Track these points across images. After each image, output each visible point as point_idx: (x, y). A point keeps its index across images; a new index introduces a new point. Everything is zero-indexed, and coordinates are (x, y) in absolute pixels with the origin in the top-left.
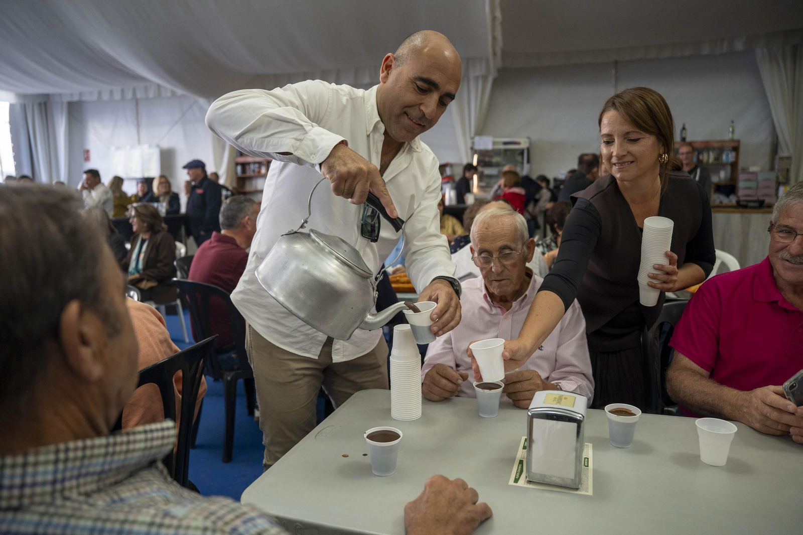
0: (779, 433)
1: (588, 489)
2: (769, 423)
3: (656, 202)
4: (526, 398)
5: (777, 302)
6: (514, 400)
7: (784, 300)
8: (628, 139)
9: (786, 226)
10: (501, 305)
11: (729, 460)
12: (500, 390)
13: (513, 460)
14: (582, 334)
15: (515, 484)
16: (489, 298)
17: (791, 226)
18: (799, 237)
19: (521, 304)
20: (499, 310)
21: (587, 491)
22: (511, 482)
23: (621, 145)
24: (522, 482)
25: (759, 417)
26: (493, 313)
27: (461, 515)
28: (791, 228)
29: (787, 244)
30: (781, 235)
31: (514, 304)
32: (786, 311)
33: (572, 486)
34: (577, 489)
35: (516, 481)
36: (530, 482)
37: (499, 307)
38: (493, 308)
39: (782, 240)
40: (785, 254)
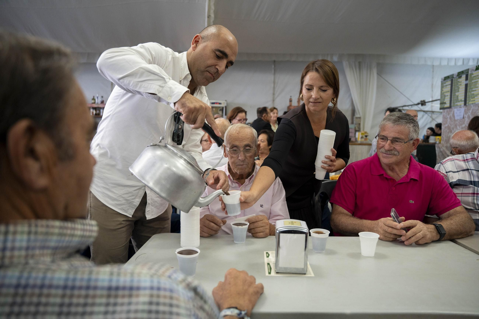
0: (391, 239)
1: (311, 273)
2: (387, 235)
3: (324, 123)
4: (261, 231)
5: (383, 174)
6: (252, 234)
7: (386, 174)
8: (321, 89)
9: (383, 136)
10: (238, 181)
12: (247, 227)
13: (264, 263)
14: (284, 198)
15: (269, 275)
16: (231, 178)
17: (385, 135)
18: (389, 141)
19: (249, 181)
20: (237, 185)
21: (311, 274)
22: (267, 274)
23: (318, 92)
24: (273, 273)
25: (382, 232)
26: (234, 186)
27: (251, 290)
28: (386, 137)
29: (384, 145)
30: (381, 140)
31: (247, 180)
32: (386, 178)
33: (302, 273)
34: (305, 274)
35: (270, 273)
36: (277, 273)
37: (237, 183)
38: (233, 184)
39: (382, 143)
40: (383, 150)
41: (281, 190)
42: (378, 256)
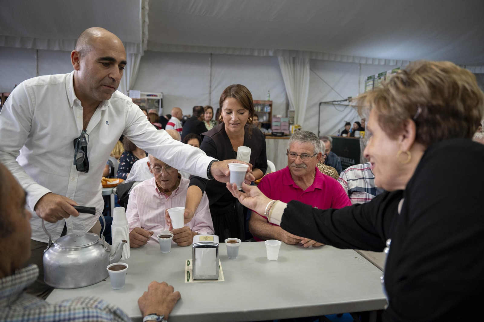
0: (294, 243)
1: (222, 278)
2: (290, 240)
4: (184, 241)
5: (292, 185)
6: (177, 243)
7: (295, 184)
8: (239, 112)
9: (293, 152)
10: (165, 193)
11: (279, 257)
12: (172, 238)
13: (184, 271)
14: (207, 207)
15: (188, 282)
16: (159, 190)
17: (295, 152)
18: (298, 156)
19: (176, 192)
20: (164, 196)
21: (222, 280)
22: (186, 281)
24: (191, 281)
25: (287, 237)
26: (161, 198)
27: (169, 298)
28: (295, 153)
29: (294, 160)
30: (292, 156)
31: (173, 193)
32: (296, 189)
33: (214, 279)
34: (217, 280)
35: (188, 280)
36: (195, 280)
37: (164, 195)
38: (161, 196)
39: (292, 158)
40: (294, 164)
41: (205, 199)
42: (281, 260)
